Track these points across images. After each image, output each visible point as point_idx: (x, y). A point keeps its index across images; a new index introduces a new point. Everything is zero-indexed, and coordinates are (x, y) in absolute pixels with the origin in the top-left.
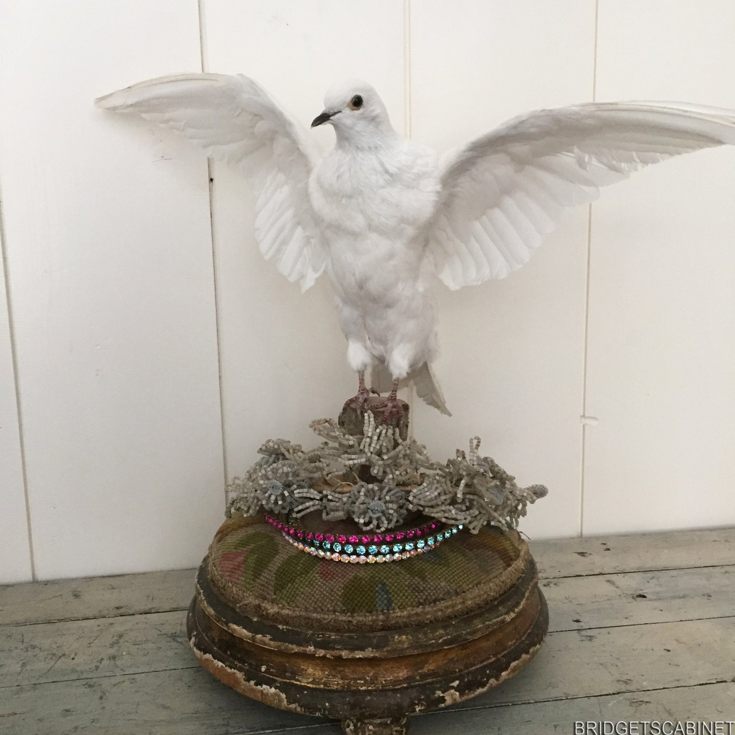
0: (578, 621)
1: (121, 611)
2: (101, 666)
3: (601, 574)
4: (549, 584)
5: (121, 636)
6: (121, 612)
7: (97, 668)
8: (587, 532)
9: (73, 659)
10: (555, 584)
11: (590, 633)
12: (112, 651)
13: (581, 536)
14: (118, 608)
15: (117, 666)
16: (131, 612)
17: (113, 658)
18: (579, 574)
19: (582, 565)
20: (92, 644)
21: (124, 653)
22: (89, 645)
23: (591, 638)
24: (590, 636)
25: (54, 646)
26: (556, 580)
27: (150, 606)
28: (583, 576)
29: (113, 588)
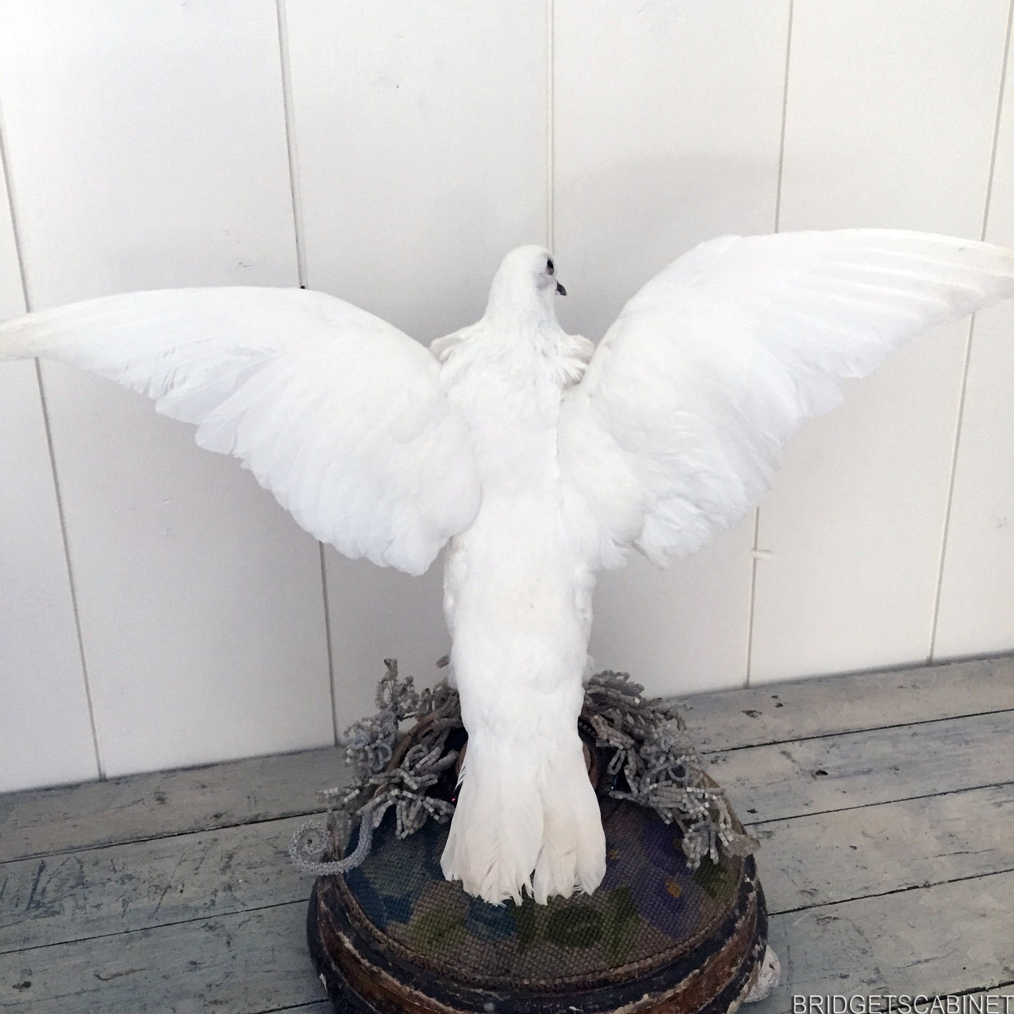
0: (753, 811)
1: (223, 820)
2: (217, 900)
3: (775, 743)
4: (717, 761)
5: (230, 857)
6: (222, 822)
7: (213, 902)
8: (754, 679)
9: (182, 892)
10: (724, 760)
11: (766, 827)
12: (225, 878)
13: (747, 686)
14: (216, 816)
15: (235, 899)
16: (235, 821)
17: (229, 888)
18: (750, 743)
19: (752, 731)
20: (199, 870)
21: (240, 881)
22: (195, 872)
23: (769, 834)
24: (768, 832)
25: (154, 875)
26: (724, 754)
27: (255, 812)
28: (754, 746)
29: (204, 787)
